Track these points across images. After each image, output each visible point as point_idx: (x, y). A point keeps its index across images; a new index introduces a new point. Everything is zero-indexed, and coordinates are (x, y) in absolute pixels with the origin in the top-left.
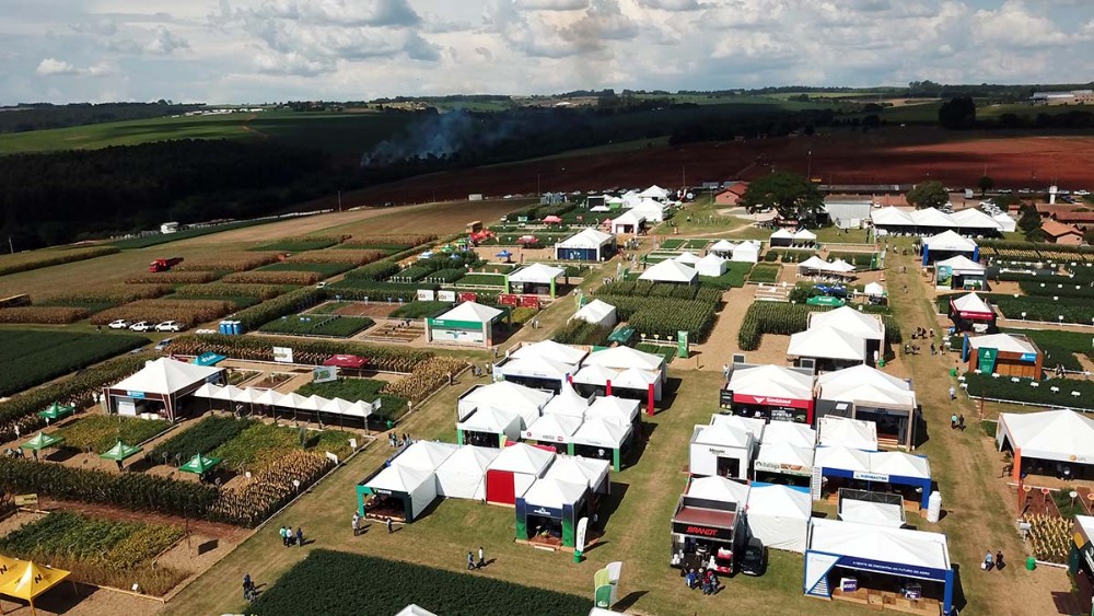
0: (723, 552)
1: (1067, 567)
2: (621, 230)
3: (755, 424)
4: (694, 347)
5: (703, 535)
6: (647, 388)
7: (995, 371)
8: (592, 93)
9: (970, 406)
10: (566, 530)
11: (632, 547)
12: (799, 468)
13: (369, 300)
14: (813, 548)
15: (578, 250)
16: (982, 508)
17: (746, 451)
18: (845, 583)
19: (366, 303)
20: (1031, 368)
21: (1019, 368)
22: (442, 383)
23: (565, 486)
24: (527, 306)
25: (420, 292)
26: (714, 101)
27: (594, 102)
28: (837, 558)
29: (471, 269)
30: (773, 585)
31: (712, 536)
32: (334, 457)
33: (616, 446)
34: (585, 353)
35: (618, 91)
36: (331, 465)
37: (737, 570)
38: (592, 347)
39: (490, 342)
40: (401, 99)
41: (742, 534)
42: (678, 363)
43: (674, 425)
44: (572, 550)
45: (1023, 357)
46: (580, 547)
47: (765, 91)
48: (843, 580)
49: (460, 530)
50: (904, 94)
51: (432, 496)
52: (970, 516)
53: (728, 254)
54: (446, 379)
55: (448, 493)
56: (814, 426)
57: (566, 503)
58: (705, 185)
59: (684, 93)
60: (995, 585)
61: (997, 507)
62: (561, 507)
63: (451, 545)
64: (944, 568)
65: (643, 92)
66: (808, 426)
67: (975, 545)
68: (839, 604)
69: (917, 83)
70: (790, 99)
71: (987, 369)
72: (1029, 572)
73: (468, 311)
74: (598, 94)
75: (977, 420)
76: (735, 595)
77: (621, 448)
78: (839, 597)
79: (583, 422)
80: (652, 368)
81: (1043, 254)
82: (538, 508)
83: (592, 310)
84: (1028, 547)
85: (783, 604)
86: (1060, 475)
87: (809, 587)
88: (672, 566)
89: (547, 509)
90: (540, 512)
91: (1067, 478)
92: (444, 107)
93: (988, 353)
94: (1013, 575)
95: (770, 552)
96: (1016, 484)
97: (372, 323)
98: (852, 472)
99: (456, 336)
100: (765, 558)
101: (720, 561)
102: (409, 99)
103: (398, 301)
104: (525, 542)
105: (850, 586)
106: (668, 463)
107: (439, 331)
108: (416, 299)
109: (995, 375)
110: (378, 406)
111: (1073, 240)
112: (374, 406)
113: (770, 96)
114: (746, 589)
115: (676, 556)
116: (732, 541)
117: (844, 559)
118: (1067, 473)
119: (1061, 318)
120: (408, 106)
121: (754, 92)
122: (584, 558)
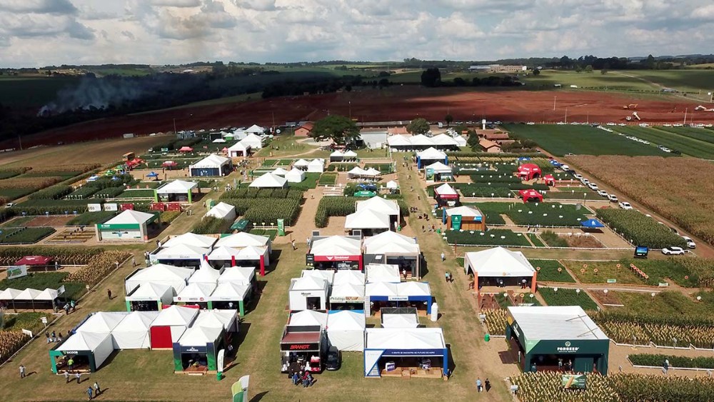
0: (314, 358)
1: (505, 337)
2: (235, 155)
3: (329, 273)
4: (288, 229)
5: (301, 349)
6: (259, 258)
7: (461, 228)
8: (208, 64)
9: (449, 249)
10: (210, 360)
11: (256, 364)
12: (357, 298)
13: (50, 213)
14: (368, 348)
15: (206, 169)
16: (460, 309)
17: (324, 291)
18: (388, 366)
19: (47, 216)
20: (480, 224)
21: (473, 225)
22: (111, 269)
23: (206, 330)
24: (172, 210)
25: (89, 205)
26: (289, 70)
27: (210, 70)
28: (382, 352)
29: (128, 187)
30: (346, 374)
31: (306, 349)
32: (30, 333)
33: (240, 299)
34: (216, 239)
35: (226, 63)
36: (28, 338)
37: (323, 368)
38: (220, 235)
39: (146, 237)
40: (65, 67)
41: (325, 345)
42: (279, 240)
43: (278, 280)
44: (215, 372)
45: (475, 219)
46: (221, 369)
47: (320, 63)
48: (387, 364)
49: (134, 371)
50: (401, 66)
51: (110, 350)
52: (454, 315)
53: (305, 168)
54: (115, 266)
55: (122, 346)
56: (363, 272)
57: (209, 341)
58: (287, 124)
59: (270, 64)
60: (469, 353)
61: (467, 307)
62: (205, 345)
63: (127, 383)
64: (442, 348)
65: (242, 63)
66: (360, 271)
67: (458, 331)
68: (386, 379)
69: (408, 59)
70: (336, 68)
71: (456, 227)
72: (486, 343)
73: (128, 217)
74: (212, 64)
75: (453, 258)
76: (323, 385)
77: (244, 300)
78: (385, 375)
79: (217, 286)
80: (261, 244)
81: (481, 158)
82: (190, 348)
83: (219, 210)
84: (485, 329)
85: (353, 385)
86: (498, 285)
87: (367, 372)
88: (283, 372)
89: (196, 348)
90: (191, 350)
91: (502, 286)
92: (100, 73)
93: (456, 218)
94: (479, 346)
95: (343, 353)
96: (476, 292)
97: (54, 231)
98: (387, 297)
99: (120, 235)
100: (340, 358)
101: (313, 365)
102: (73, 67)
103: (72, 213)
104: (182, 372)
105: (391, 367)
106: (276, 305)
107: (107, 233)
108: (87, 211)
109: (461, 230)
110: (63, 290)
111: (495, 150)
112: (59, 291)
113: (324, 66)
114: (329, 380)
115: (284, 365)
116: (319, 350)
117: (386, 351)
118: (501, 283)
119: (493, 194)
120: (71, 71)
121: (313, 64)
122: (224, 377)
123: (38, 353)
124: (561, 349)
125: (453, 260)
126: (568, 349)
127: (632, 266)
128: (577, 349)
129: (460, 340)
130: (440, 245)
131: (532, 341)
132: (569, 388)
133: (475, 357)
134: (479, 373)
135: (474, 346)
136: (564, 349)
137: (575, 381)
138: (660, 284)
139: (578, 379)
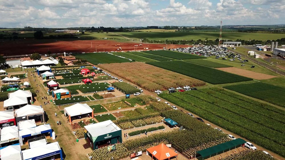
1: (84, 138)
7: (61, 98)
9: (57, 108)
12: (15, 139)
16: (65, 132)
20: (69, 95)
21: (66, 96)
28: (31, 159)
45: (66, 93)
50: (23, 30)
52: (62, 135)
56: (17, 125)
60: (71, 149)
61: (68, 130)
64: (59, 150)
66: (15, 126)
67: (65, 141)
69: (26, 27)
71: (59, 98)
72: (77, 143)
75: (59, 111)
81: (66, 68)
84: (76, 137)
86: (79, 118)
91: (81, 118)
93: (58, 94)
98: (31, 134)
109: (61, 99)
111: (71, 64)
117: (33, 159)
118: (80, 117)
119: (72, 82)
124: (106, 137)
125: (59, 112)
126: (108, 137)
127: (125, 101)
128: (111, 136)
129: (66, 144)
130: (53, 107)
131: (95, 137)
132: (110, 151)
133: (74, 149)
134: (76, 155)
135: (73, 145)
136: (107, 137)
137: (112, 148)
138: (135, 106)
139: (113, 147)
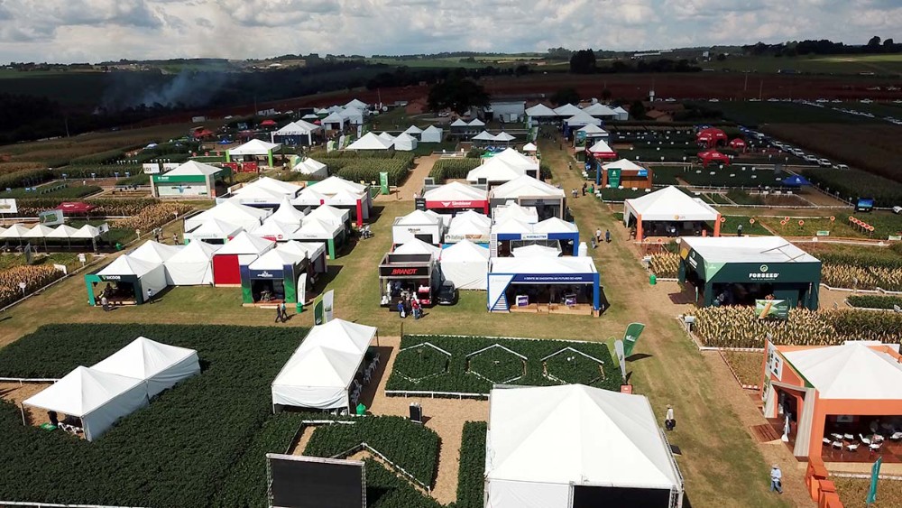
0: (422, 289)
1: (678, 280)
2: (329, 128)
5: (406, 274)
6: (355, 204)
7: (620, 184)
8: (300, 57)
9: (603, 207)
10: (289, 290)
11: (348, 299)
12: (480, 237)
13: (97, 176)
14: (493, 272)
15: (293, 136)
16: (617, 257)
17: (437, 227)
18: (519, 299)
19: (94, 179)
20: (645, 182)
21: (637, 182)
22: (169, 220)
23: (285, 255)
24: (247, 171)
25: (145, 166)
26: (401, 63)
27: (302, 64)
28: (511, 277)
29: (194, 154)
30: (464, 309)
31: (413, 275)
32: (63, 268)
33: (330, 237)
34: (301, 187)
35: (322, 56)
36: (60, 274)
37: (435, 303)
38: (306, 183)
39: (214, 192)
40: (124, 62)
41: (438, 281)
44: (294, 305)
45: (639, 173)
46: (302, 300)
48: (518, 297)
49: (191, 304)
51: (161, 285)
52: (609, 261)
53: (418, 136)
55: (177, 282)
57: (285, 264)
60: (630, 294)
61: (626, 255)
62: (282, 268)
64: (591, 272)
65: (343, 56)
67: (613, 275)
68: (515, 314)
69: (554, 49)
71: (614, 185)
72: (652, 286)
73: (191, 168)
74: (305, 58)
75: (609, 213)
76: (434, 318)
77: (335, 239)
78: (516, 310)
79: (301, 227)
81: (648, 128)
82: (261, 272)
84: (651, 273)
85: (472, 319)
87: (491, 304)
88: (382, 306)
89: (269, 272)
90: (263, 275)
91: (675, 235)
92: (167, 69)
93: (614, 173)
94: (642, 288)
95: (461, 294)
96: (640, 242)
97: (101, 190)
98: (520, 235)
99: (181, 191)
100: (457, 296)
102: (134, 62)
104: (252, 305)
105: (524, 301)
107: (165, 187)
108: (143, 172)
109: (621, 187)
111: (666, 119)
113: (446, 59)
114: (442, 313)
115: (384, 297)
116: (429, 277)
117: (517, 277)
118: (673, 231)
119: (663, 158)
120: (132, 67)
121: (433, 56)
122: (306, 310)
123: (72, 289)
124: (754, 275)
125: (609, 216)
126: (763, 275)
127: (852, 219)
128: (776, 275)
129: (616, 283)
130: (592, 203)
131: (715, 264)
133: (636, 297)
134: (643, 312)
135: (635, 289)
136: (759, 275)
137: (773, 309)
138: (891, 238)
139: (777, 306)
